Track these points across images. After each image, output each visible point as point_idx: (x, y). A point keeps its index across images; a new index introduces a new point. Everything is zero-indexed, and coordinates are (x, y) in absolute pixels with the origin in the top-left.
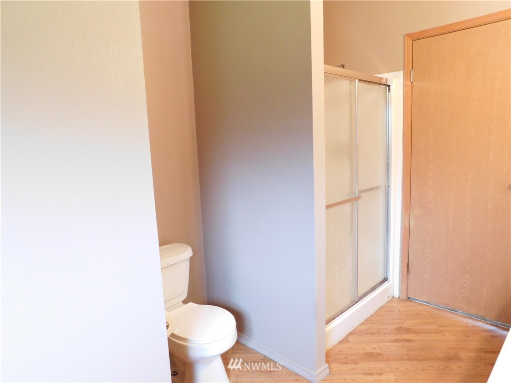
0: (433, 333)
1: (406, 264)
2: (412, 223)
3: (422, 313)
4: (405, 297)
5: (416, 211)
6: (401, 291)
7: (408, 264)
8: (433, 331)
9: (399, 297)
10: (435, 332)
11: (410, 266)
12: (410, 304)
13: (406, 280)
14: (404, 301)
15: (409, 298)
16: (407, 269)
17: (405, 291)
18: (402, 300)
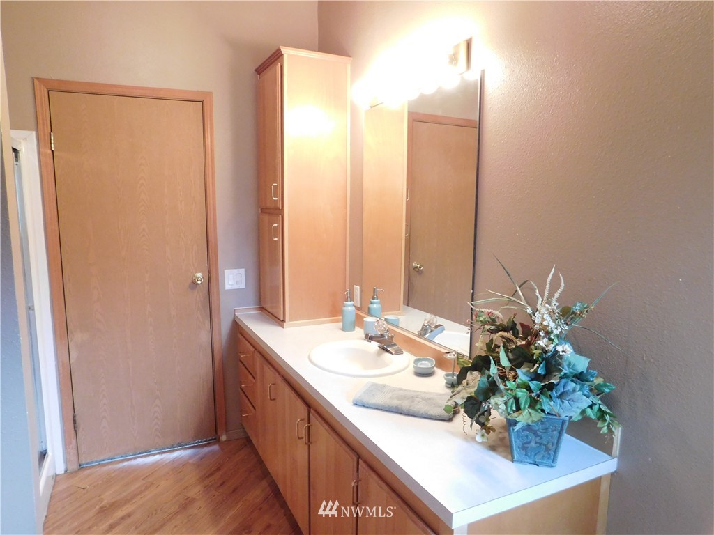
0: (145, 490)
1: (72, 417)
2: (74, 355)
3: (112, 476)
4: (75, 467)
5: (78, 337)
6: (67, 461)
7: (74, 416)
8: (143, 488)
9: (66, 471)
10: (147, 488)
11: (77, 418)
12: (87, 472)
13: (74, 441)
14: (76, 472)
15: (80, 465)
16: (73, 423)
17: (74, 458)
18: (71, 473)
